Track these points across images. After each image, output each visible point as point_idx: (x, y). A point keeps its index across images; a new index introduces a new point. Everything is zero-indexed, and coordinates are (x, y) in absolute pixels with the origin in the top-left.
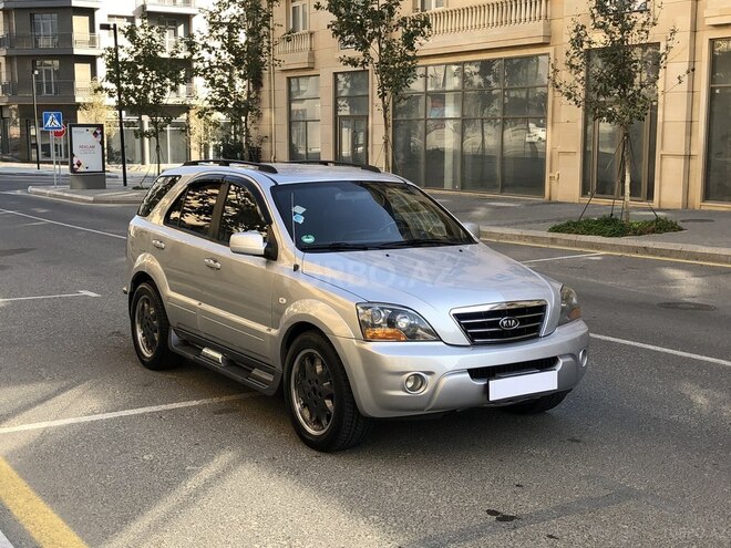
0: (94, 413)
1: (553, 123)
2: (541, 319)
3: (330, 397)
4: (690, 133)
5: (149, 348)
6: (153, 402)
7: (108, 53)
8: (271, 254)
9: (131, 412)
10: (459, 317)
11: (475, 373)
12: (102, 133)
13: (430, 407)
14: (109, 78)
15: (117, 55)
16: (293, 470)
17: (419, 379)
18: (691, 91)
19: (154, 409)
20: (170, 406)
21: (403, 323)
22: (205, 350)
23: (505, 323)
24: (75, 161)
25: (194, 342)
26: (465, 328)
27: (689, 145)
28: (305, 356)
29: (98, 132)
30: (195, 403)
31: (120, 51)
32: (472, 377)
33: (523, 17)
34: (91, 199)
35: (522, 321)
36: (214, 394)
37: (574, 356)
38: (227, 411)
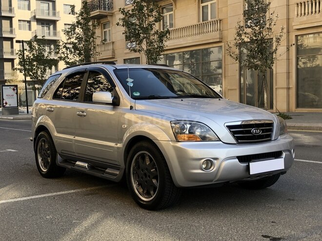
0: (16, 198)
1: (225, 77)
2: (271, 130)
3: (156, 178)
4: (288, 77)
5: (45, 167)
6: (49, 192)
7: (20, 53)
8: (116, 103)
9: (37, 197)
10: (230, 127)
11: (242, 159)
12: (17, 89)
13: (216, 179)
14: (20, 63)
15: (24, 53)
16: (136, 220)
17: (209, 162)
18: (288, 59)
19: (50, 194)
20: (59, 193)
21: (198, 132)
22: (78, 163)
23: (254, 131)
24: (4, 102)
25: (71, 159)
26: (233, 133)
27: (288, 83)
28: (138, 156)
29: (15, 88)
30: (72, 191)
31: (25, 52)
32: (240, 161)
33: (209, 30)
34: (12, 118)
35: (263, 131)
36: (83, 187)
37: (289, 151)
38: (92, 194)
